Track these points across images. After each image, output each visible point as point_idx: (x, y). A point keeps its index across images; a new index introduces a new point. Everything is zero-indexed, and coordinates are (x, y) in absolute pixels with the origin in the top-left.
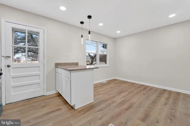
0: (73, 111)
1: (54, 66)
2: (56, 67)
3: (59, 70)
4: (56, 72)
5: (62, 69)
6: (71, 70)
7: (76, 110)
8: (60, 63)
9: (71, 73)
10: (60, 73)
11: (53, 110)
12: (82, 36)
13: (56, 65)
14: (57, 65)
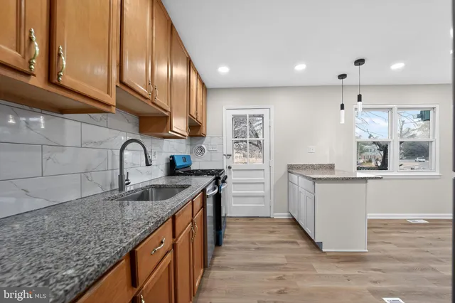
0: (318, 252)
1: (284, 169)
2: (289, 172)
3: (294, 178)
4: (289, 181)
5: (301, 175)
6: (314, 179)
7: (325, 252)
8: (296, 165)
9: (316, 184)
10: (296, 183)
11: (285, 240)
12: (342, 107)
13: (289, 168)
14: (291, 169)
